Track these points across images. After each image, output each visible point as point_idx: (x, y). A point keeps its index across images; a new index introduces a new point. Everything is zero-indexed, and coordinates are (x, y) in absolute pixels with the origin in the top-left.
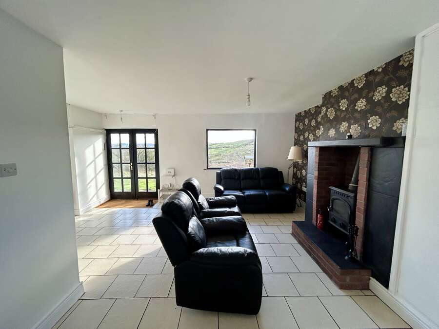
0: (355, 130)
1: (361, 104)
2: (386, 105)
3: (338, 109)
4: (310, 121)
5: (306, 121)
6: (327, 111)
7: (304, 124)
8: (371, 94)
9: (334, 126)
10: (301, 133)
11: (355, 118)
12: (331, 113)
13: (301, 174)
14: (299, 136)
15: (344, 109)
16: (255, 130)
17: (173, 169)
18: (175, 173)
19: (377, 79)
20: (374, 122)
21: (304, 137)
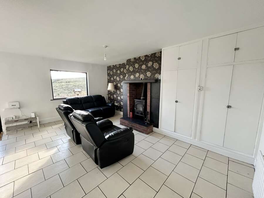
0: (142, 76)
1: (144, 67)
2: (152, 69)
3: (134, 67)
4: (117, 71)
5: (114, 71)
6: (129, 67)
7: (113, 72)
8: (147, 64)
9: (133, 74)
10: (112, 76)
11: (142, 72)
12: (131, 69)
13: (113, 97)
14: (110, 78)
15: (137, 68)
16: (86, 73)
17: (18, 103)
18: (20, 105)
19: (149, 58)
20: (149, 74)
21: (114, 78)
